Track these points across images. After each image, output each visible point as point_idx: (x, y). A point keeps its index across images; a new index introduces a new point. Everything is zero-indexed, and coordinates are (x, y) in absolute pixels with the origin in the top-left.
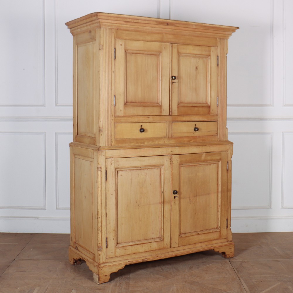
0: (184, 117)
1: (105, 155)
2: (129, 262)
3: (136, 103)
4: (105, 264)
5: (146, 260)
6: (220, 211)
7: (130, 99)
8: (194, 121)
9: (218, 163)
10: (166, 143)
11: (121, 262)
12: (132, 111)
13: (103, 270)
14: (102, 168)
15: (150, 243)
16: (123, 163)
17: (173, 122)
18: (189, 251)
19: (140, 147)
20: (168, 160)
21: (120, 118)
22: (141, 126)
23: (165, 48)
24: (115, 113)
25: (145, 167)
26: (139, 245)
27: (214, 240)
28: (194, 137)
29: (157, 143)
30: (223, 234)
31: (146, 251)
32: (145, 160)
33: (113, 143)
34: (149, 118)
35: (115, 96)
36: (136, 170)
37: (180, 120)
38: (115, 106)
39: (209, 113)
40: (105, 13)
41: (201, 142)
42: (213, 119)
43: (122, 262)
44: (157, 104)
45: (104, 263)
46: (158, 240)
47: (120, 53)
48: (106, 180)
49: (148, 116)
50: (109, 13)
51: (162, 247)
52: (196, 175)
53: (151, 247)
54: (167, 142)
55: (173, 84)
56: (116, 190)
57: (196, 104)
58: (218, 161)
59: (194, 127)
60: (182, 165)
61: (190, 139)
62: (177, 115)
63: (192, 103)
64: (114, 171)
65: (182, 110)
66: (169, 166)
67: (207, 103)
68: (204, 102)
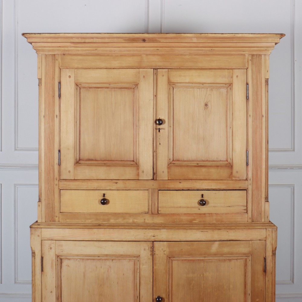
0: (180, 183)
1: (40, 236)
3: (96, 160)
7: (85, 154)
8: (199, 189)
9: (246, 259)
10: (147, 221)
12: (85, 172)
14: (36, 253)
16: (68, 248)
17: (159, 190)
19: (99, 226)
20: (147, 248)
21: (68, 183)
22: (104, 195)
23: (144, 77)
24: (60, 175)
25: (107, 257)
28: (200, 214)
29: (131, 221)
32: (106, 247)
33: (58, 218)
34: (116, 183)
35: (59, 151)
36: (92, 261)
37: (173, 188)
38: (60, 164)
39: (231, 176)
40: (35, 34)
41: (214, 222)
42: (237, 186)
44: (132, 163)
47: (68, 89)
48: (42, 270)
49: (116, 181)
50: (40, 34)
52: (202, 275)
54: (149, 220)
55: (159, 131)
56: (58, 286)
57: (204, 163)
58: (246, 256)
59: (200, 198)
60: (174, 259)
61: (193, 218)
62: (167, 179)
63: (197, 161)
64: (54, 258)
65: (177, 171)
66: (149, 259)
67: (227, 161)
68: (222, 160)
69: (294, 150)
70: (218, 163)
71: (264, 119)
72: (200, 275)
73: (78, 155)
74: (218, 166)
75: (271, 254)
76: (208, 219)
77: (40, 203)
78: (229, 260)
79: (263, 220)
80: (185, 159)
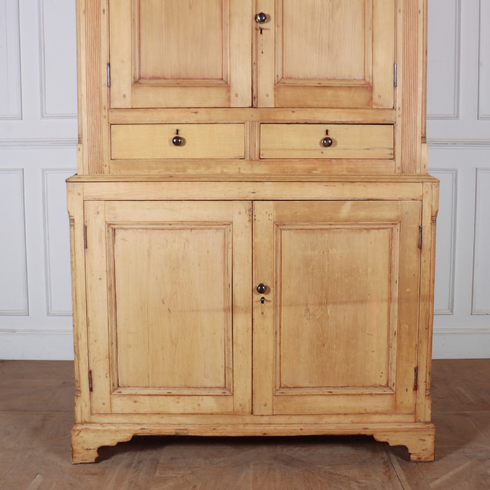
0: (293, 112)
1: (82, 194)
2: (142, 429)
3: (164, 79)
4: (88, 426)
5: (185, 432)
6: (395, 345)
7: (148, 70)
8: (322, 122)
9: (392, 229)
10: (243, 171)
11: (122, 428)
12: (150, 96)
13: (82, 437)
14: (76, 221)
15: (196, 397)
16: (124, 213)
17: (261, 123)
18: (301, 429)
19: (170, 179)
20: (243, 210)
21: (123, 114)
22: (178, 131)
24: (110, 102)
25: (184, 224)
26: (168, 397)
27: (376, 413)
28: (323, 160)
29: (218, 171)
30: (402, 403)
31: (187, 412)
32: (181, 209)
33: (107, 168)
34: (196, 113)
35: (109, 65)
36: (160, 231)
37: (282, 120)
38: (109, 86)
39: (370, 102)
41: (345, 173)
42: (380, 118)
43: (127, 428)
44: (220, 82)
45: (86, 423)
46: (219, 392)
48: (86, 247)
49: (196, 109)
51: (230, 409)
52: (325, 253)
53: (199, 405)
54: (246, 169)
55: (261, 33)
56: (110, 270)
57: (330, 82)
58: (393, 224)
59: (324, 136)
60: (284, 227)
61: (312, 166)
62: (273, 106)
63: (319, 79)
64: (103, 228)
65: (288, 94)
66: (246, 227)
67: (364, 79)
68: (357, 78)
69: (458, 117)
70: (351, 84)
71: (421, 16)
72: (323, 253)
73: (137, 71)
74: (350, 87)
75: (429, 221)
76: (336, 168)
77: (80, 146)
78: (367, 229)
79: (418, 171)
80: (301, 77)
